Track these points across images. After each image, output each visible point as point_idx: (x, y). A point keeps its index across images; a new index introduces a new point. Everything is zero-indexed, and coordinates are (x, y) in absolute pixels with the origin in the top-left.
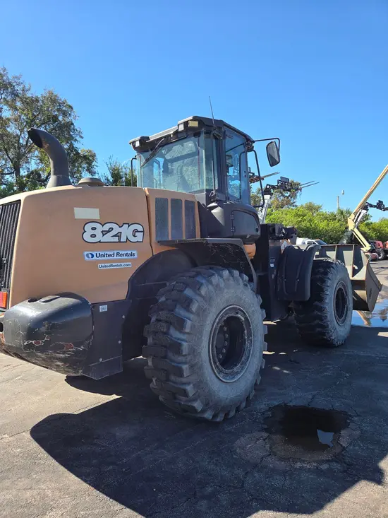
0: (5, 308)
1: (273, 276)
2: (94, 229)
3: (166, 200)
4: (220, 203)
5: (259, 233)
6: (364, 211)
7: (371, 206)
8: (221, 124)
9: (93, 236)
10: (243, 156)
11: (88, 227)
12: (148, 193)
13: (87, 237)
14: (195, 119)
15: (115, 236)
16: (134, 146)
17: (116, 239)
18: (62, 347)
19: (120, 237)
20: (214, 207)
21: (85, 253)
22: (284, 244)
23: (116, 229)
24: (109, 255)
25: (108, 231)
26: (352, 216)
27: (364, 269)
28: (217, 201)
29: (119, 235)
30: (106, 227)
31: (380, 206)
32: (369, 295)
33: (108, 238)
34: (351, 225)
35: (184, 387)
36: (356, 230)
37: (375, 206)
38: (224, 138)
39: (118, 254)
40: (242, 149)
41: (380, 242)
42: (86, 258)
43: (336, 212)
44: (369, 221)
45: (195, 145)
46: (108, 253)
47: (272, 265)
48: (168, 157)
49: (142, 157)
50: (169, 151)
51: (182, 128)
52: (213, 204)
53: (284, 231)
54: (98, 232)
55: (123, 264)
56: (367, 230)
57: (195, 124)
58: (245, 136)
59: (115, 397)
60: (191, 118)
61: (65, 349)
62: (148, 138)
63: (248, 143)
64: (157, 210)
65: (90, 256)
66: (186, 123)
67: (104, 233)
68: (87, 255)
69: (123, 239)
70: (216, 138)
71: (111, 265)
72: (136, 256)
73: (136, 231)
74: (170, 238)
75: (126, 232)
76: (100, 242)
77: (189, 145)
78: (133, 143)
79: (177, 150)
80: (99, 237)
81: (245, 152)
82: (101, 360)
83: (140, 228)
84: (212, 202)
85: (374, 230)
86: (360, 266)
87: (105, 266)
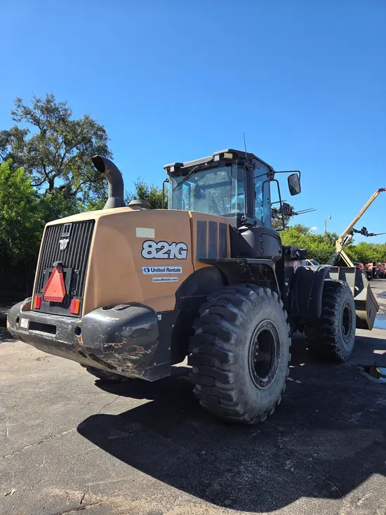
0: (78, 314)
1: (287, 294)
2: (150, 246)
3: (206, 222)
4: (250, 227)
5: (281, 255)
6: (350, 236)
7: (356, 231)
8: (251, 157)
9: (149, 253)
10: (266, 184)
11: (146, 245)
12: (191, 216)
13: (145, 254)
14: (230, 151)
15: (166, 253)
16: (168, 171)
17: (166, 256)
18: (135, 349)
19: (169, 254)
20: (244, 230)
21: (143, 268)
22: (296, 265)
23: (167, 248)
24: (162, 270)
25: (161, 249)
26: (340, 240)
27: (365, 290)
28: (247, 225)
29: (168, 252)
30: (159, 246)
31: (364, 232)
32: (369, 314)
33: (161, 255)
34: (339, 248)
35: (229, 393)
36: (343, 252)
37: (360, 232)
38: (254, 169)
39: (168, 270)
40: (265, 177)
41: (362, 265)
42: (144, 273)
43: (323, 234)
44: (353, 244)
45: (228, 174)
46: (161, 268)
47: (287, 284)
48: (201, 183)
49: (175, 181)
50: (202, 177)
51: (217, 158)
52: (244, 227)
53: (297, 253)
54: (153, 250)
55: (171, 278)
56: (350, 253)
57: (230, 156)
58: (269, 167)
59: (145, 401)
60: (227, 150)
61: (137, 352)
62: (182, 165)
63: (271, 173)
64: (198, 231)
65: (147, 270)
66: (222, 155)
67: (158, 250)
68: (145, 269)
69: (172, 256)
70: (247, 169)
71: (162, 279)
72: (181, 272)
73: (181, 249)
74: (207, 257)
75: (174, 250)
76: (154, 258)
77: (222, 174)
78: (168, 168)
79: (210, 178)
80: (154, 254)
81: (269, 181)
82: (155, 364)
83: (185, 247)
84: (243, 225)
85: (356, 253)
86: (361, 288)
87: (158, 280)
